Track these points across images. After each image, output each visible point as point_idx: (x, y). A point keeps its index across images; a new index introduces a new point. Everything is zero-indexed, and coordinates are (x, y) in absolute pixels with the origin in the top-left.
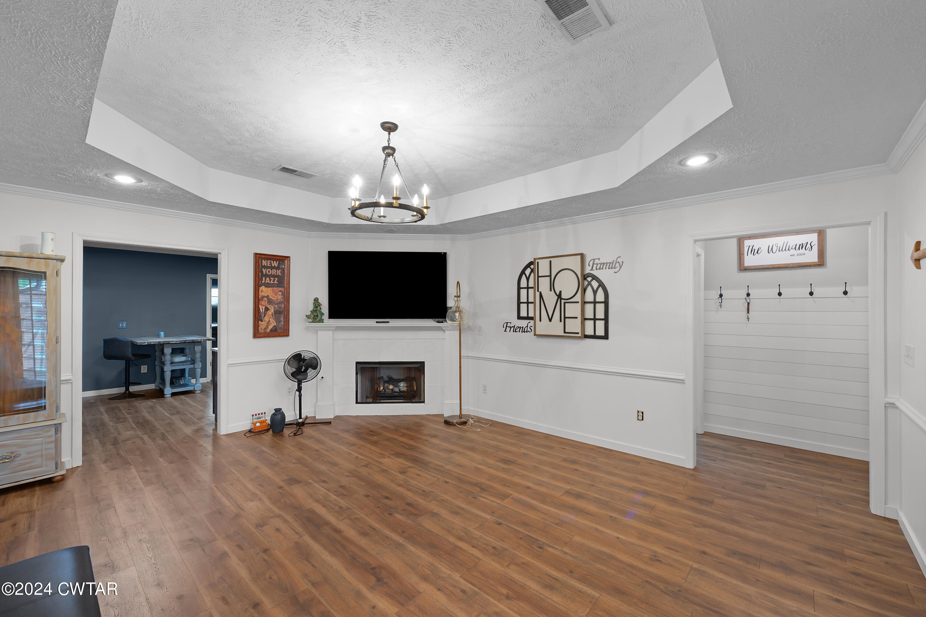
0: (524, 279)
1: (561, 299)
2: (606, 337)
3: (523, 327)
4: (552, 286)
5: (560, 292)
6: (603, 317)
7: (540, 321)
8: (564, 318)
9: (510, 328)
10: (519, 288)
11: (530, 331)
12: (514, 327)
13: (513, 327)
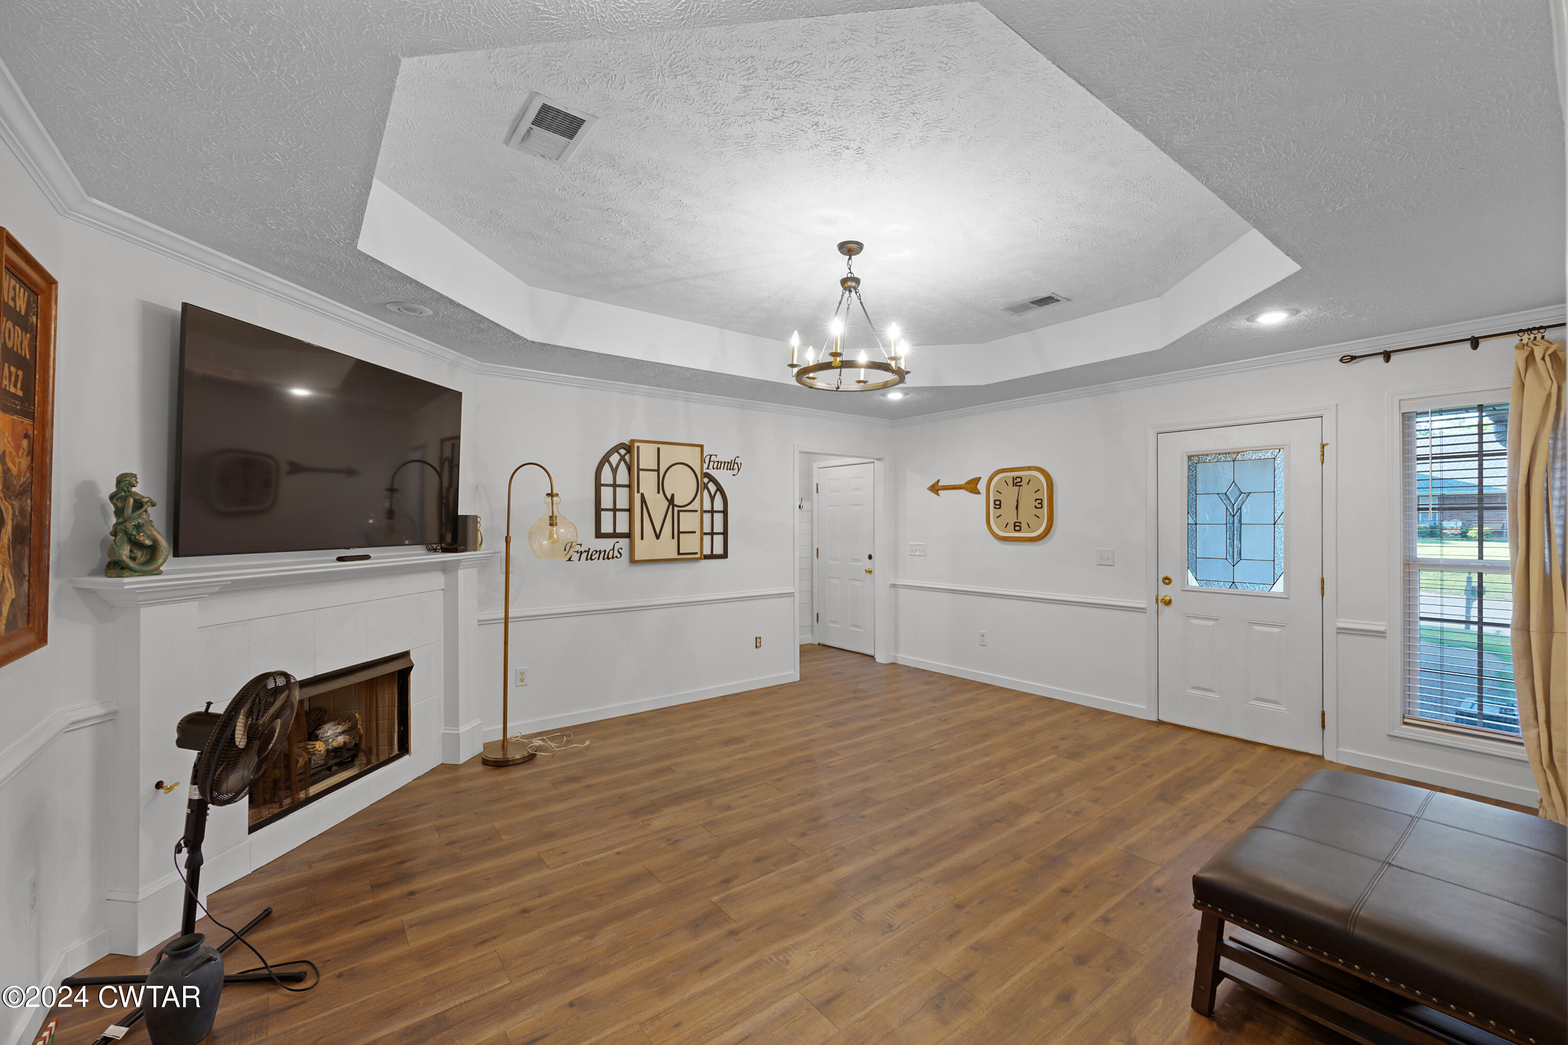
0: (606, 470)
1: (674, 506)
2: (725, 556)
3: (605, 551)
4: (660, 487)
5: (673, 495)
6: (721, 530)
7: (642, 538)
8: (677, 534)
9: (579, 554)
10: (598, 486)
11: (619, 556)
12: (588, 551)
13: (585, 551)
